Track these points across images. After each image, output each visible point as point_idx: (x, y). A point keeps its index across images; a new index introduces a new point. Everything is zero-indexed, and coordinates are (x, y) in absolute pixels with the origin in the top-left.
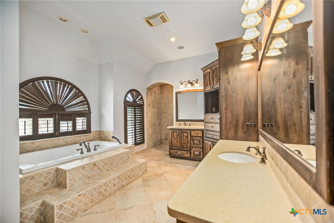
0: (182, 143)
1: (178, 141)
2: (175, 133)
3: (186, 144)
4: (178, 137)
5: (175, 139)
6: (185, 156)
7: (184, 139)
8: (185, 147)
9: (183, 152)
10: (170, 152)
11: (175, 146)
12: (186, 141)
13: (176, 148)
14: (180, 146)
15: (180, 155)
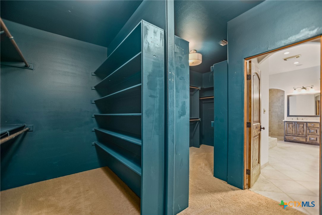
0: (297, 131)
1: (294, 129)
2: (290, 125)
3: (302, 132)
4: (293, 127)
5: (290, 128)
6: (300, 140)
7: (300, 129)
8: (301, 134)
9: (298, 138)
10: (285, 137)
11: (291, 133)
12: (302, 130)
13: (291, 135)
14: (296, 133)
15: (295, 140)
